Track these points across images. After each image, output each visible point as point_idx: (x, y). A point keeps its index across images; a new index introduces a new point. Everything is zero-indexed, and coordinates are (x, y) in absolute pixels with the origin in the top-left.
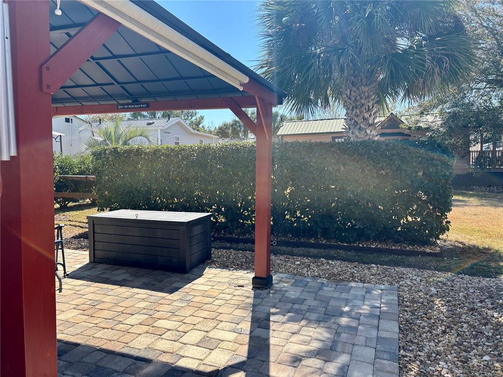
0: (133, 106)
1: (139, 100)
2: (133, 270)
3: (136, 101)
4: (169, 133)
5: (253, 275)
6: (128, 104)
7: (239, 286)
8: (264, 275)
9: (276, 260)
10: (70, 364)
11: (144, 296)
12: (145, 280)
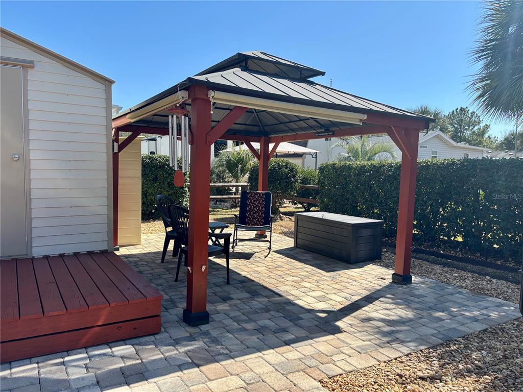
0: (324, 134)
1: (330, 128)
2: (315, 255)
3: (327, 130)
4: (426, 147)
5: (393, 272)
6: (321, 132)
7: (381, 279)
8: (401, 273)
9: (414, 262)
10: (244, 286)
11: (309, 270)
12: (318, 262)
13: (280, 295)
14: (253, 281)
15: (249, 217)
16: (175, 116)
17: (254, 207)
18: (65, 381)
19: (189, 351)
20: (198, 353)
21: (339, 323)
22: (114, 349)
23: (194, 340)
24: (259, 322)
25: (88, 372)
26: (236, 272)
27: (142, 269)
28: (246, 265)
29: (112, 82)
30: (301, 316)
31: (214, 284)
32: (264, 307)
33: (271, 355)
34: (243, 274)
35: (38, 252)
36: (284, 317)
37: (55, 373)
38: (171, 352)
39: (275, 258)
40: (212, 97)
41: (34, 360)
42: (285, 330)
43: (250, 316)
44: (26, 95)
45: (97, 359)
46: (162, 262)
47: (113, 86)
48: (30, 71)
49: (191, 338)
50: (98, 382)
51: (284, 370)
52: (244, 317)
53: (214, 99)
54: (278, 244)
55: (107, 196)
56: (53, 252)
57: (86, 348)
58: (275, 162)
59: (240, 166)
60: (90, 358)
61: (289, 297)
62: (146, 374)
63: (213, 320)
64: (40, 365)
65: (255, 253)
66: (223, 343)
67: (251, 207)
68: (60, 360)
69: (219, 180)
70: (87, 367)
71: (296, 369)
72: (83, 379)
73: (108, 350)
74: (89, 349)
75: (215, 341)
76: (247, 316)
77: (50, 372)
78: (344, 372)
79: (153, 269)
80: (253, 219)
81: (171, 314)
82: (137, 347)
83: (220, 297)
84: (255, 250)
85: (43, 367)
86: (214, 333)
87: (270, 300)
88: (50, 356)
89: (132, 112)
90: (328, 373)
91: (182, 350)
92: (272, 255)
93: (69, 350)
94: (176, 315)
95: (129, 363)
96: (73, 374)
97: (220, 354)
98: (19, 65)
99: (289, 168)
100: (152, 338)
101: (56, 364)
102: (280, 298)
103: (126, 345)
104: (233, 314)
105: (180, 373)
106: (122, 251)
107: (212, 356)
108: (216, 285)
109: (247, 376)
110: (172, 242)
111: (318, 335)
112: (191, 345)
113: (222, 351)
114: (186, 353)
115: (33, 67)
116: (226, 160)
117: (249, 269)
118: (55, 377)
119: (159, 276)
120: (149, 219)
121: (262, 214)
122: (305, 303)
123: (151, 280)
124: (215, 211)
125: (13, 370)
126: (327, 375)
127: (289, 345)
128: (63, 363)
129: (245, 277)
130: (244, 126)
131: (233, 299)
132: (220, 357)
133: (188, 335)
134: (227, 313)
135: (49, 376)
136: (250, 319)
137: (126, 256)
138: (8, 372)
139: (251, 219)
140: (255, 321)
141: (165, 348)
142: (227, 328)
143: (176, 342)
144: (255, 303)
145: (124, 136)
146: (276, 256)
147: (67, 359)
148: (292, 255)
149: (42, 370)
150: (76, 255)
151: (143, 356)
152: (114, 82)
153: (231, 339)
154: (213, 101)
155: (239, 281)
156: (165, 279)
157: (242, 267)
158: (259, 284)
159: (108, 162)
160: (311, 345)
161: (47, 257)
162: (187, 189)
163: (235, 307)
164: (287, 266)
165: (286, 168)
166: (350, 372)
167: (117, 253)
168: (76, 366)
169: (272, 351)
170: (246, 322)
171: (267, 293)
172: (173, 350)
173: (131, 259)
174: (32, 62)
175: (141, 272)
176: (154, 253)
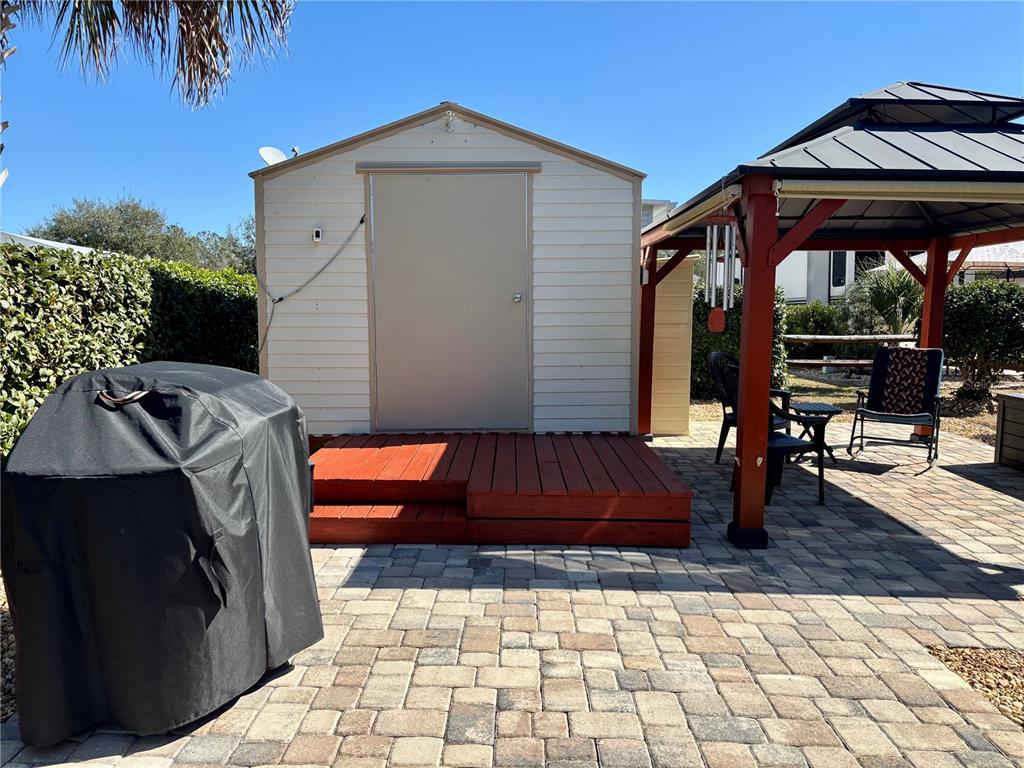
10: (850, 512)
13: (915, 533)
14: (873, 507)
15: (889, 397)
16: (715, 227)
17: (901, 379)
18: (563, 571)
19: (725, 574)
20: (739, 579)
21: (1016, 588)
22: (623, 553)
23: (738, 563)
24: (854, 562)
25: (589, 568)
26: (843, 491)
27: (681, 469)
28: (868, 483)
29: (641, 176)
30: (942, 565)
31: (796, 502)
32: (874, 543)
33: (855, 602)
34: (856, 494)
35: (540, 426)
36: (907, 562)
37: (553, 562)
38: (698, 570)
39: (938, 478)
40: (779, 190)
41: (531, 547)
42: (899, 579)
43: (841, 551)
44: (530, 212)
45: (602, 559)
46: (717, 462)
47: (644, 183)
48: (537, 177)
49: (734, 561)
50: (599, 580)
51: (869, 623)
52: (830, 551)
53: (783, 192)
54: (957, 455)
55: (629, 350)
56: (559, 428)
57: (590, 545)
58: (981, 288)
59: (902, 299)
60: (593, 556)
61: (933, 538)
62: (659, 585)
63: (776, 546)
64: (537, 552)
65: (898, 465)
66: (781, 575)
67: (895, 379)
68: (560, 552)
69: (859, 330)
70: (588, 564)
71: (893, 625)
72: (582, 574)
73: (617, 553)
74: (593, 548)
75: (771, 570)
76: (837, 551)
77: (547, 560)
78: (981, 646)
79: (699, 471)
80: (898, 401)
81: (711, 530)
82: (653, 557)
83: (799, 520)
84: (899, 462)
85: (539, 555)
86: (771, 562)
87: (892, 536)
88: (549, 546)
89: (670, 219)
90: (950, 641)
91: (715, 571)
92: (933, 472)
93: (570, 544)
94: (719, 532)
95: (639, 570)
96: (572, 567)
97: (772, 586)
98: (523, 171)
99: (1017, 301)
100: (677, 551)
101: (554, 555)
102: (914, 537)
103: (640, 552)
104: (812, 544)
105: (705, 594)
106: (658, 443)
107: (758, 585)
108: (798, 503)
109: (803, 616)
110: (733, 431)
111: (961, 594)
112: (729, 568)
113: (776, 583)
114: (720, 576)
115: (539, 171)
116: (871, 289)
117: (871, 489)
118: (552, 566)
119: (707, 481)
120: (711, 399)
121: (918, 392)
122: (964, 550)
123: (692, 485)
124: (843, 391)
125: (508, 552)
126: (947, 643)
127: (896, 597)
128: (562, 556)
129: (857, 498)
130: (889, 221)
131: (821, 525)
132: (770, 589)
133: (730, 556)
134: (803, 542)
135: (545, 564)
136: (840, 555)
137: (661, 450)
138: (504, 553)
139: (894, 402)
140: (848, 559)
141: (692, 565)
142: (795, 559)
143: (709, 562)
144: (859, 535)
145: (664, 256)
146: (942, 474)
147: (566, 552)
148: (981, 476)
149: (538, 558)
150: (587, 434)
151: (659, 567)
152: (646, 176)
153: (797, 572)
154: (780, 196)
155: (844, 503)
156: (715, 486)
157: (858, 485)
158: (881, 513)
159: (633, 299)
160: (939, 604)
161: (550, 434)
162: (782, 346)
163: (820, 536)
164: (959, 494)
165: (1009, 301)
166: (995, 649)
167: (649, 444)
168: (575, 561)
169: (860, 598)
170: (832, 557)
171: (891, 526)
172: (702, 569)
173: (667, 454)
174: (538, 164)
175: (680, 473)
176: (707, 449)
